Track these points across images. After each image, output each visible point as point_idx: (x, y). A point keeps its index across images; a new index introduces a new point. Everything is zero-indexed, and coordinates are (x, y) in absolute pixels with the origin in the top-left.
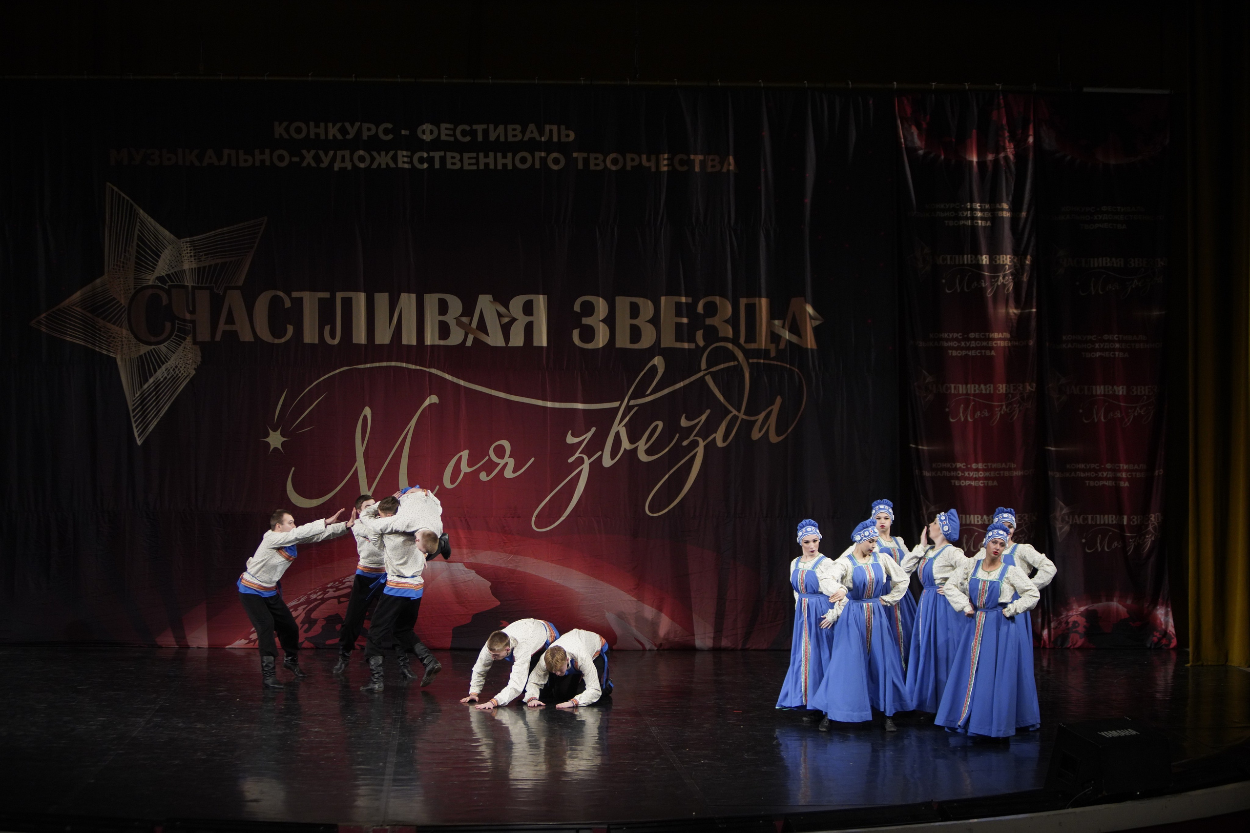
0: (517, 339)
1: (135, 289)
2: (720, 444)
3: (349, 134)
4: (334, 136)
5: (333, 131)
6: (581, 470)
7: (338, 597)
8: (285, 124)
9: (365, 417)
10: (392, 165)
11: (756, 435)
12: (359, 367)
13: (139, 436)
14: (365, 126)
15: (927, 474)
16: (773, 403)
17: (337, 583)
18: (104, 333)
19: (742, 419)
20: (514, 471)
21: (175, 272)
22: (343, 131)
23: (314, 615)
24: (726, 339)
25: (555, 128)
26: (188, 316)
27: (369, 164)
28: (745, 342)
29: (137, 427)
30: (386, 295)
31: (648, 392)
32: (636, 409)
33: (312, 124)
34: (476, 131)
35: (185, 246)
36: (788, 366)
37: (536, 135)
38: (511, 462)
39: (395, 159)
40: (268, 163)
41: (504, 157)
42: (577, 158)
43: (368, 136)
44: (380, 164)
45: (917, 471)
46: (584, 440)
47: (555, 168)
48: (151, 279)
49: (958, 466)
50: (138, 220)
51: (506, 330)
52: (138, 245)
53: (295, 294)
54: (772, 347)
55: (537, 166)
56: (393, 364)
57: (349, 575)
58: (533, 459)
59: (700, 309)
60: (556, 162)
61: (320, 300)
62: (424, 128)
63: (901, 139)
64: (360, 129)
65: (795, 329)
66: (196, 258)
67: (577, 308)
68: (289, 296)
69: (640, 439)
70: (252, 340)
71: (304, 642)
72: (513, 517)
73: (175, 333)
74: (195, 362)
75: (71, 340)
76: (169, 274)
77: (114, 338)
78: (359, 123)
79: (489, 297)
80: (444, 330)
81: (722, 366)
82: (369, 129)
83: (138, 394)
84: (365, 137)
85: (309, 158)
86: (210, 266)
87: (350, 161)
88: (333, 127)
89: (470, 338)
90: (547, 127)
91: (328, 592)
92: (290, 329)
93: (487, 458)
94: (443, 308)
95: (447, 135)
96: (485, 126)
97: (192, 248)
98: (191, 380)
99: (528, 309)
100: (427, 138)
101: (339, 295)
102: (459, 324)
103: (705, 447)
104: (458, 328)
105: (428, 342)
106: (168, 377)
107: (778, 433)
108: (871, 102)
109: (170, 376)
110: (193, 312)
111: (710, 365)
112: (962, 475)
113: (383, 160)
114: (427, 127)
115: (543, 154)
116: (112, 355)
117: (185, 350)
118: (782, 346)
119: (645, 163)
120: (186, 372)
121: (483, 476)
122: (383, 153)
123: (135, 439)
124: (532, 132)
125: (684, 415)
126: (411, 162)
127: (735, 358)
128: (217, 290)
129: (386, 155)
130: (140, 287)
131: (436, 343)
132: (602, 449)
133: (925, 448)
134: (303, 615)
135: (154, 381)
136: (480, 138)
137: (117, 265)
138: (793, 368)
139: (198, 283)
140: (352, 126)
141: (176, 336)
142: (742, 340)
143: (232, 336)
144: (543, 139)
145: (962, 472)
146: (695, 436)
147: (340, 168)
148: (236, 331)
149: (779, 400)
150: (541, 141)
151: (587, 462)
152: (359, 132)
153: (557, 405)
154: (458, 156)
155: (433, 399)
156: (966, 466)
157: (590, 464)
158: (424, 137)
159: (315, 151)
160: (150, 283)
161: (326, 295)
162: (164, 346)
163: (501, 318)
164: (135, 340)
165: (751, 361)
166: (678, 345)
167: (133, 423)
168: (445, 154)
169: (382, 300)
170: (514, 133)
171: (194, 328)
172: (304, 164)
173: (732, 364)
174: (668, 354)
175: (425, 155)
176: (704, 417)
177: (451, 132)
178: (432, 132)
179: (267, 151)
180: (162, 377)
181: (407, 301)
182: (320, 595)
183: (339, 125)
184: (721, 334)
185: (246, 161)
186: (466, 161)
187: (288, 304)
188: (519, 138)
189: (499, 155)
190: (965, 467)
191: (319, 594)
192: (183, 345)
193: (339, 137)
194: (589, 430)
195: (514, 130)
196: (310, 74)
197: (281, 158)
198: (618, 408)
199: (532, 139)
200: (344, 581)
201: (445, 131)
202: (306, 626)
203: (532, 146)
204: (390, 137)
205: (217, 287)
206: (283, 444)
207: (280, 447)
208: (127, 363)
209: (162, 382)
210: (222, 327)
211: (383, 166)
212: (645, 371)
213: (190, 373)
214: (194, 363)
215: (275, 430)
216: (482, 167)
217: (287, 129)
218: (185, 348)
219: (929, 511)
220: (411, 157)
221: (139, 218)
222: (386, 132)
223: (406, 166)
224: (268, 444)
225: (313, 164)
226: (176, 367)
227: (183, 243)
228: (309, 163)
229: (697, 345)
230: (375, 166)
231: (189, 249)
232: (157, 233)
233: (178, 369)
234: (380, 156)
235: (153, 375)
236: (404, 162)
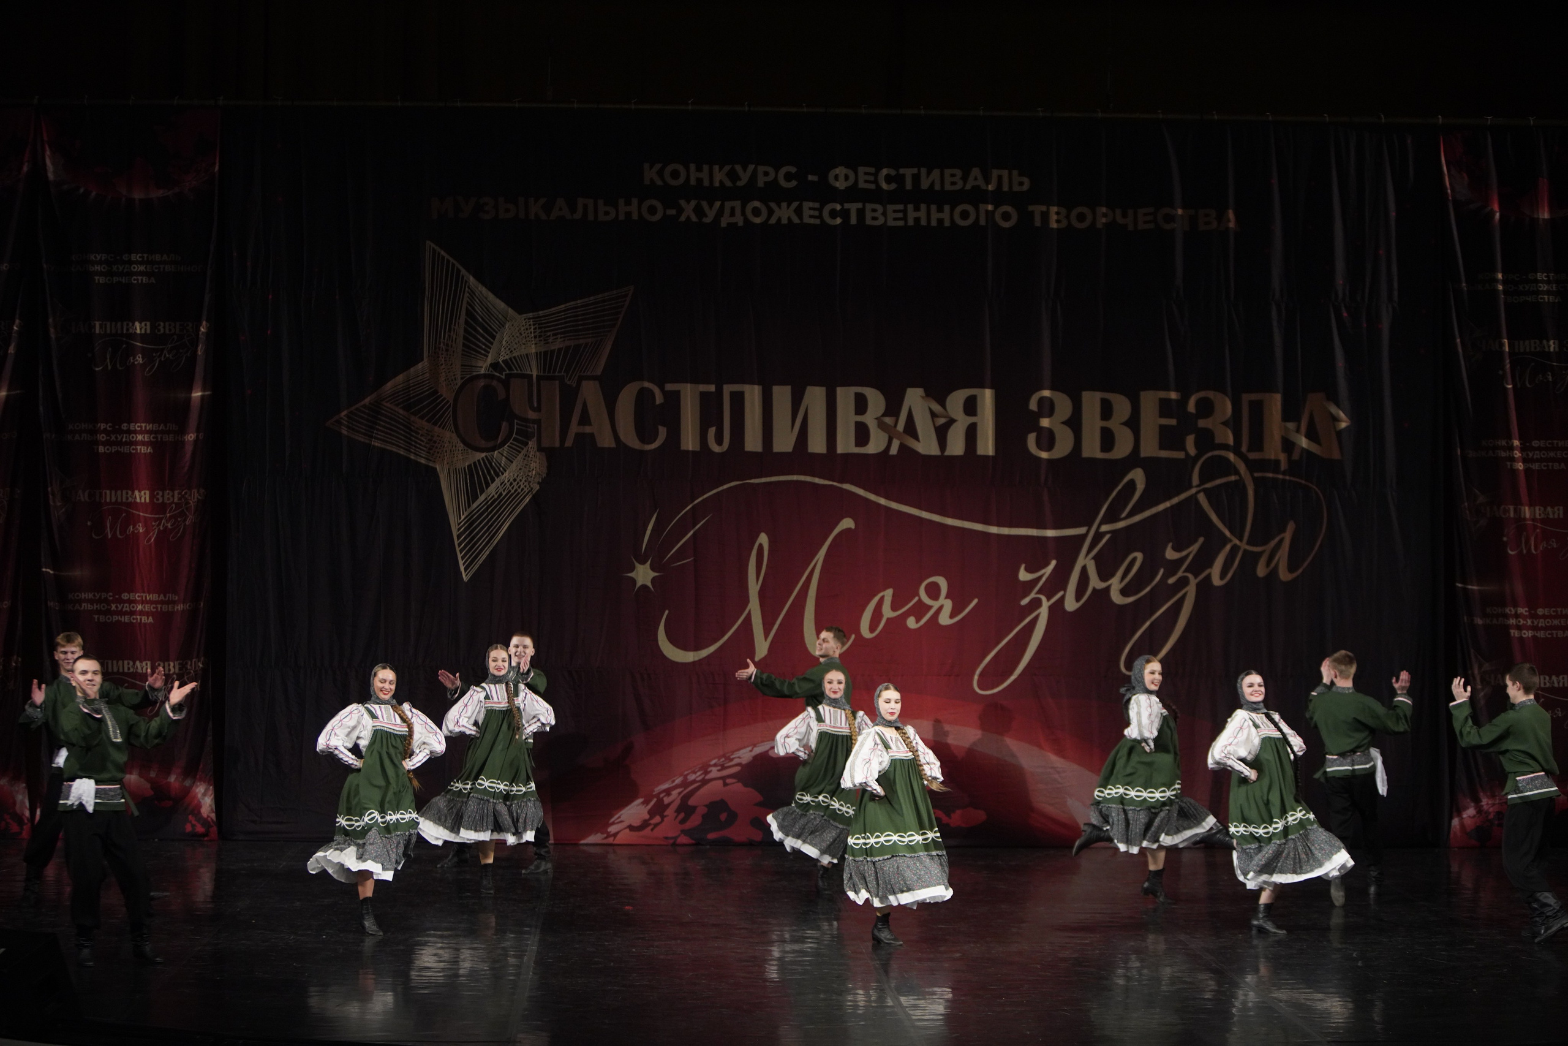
0: (956, 446)
1: (462, 378)
2: (1217, 581)
3: (740, 180)
4: (721, 182)
5: (719, 176)
6: (1037, 617)
7: (723, 778)
8: (658, 166)
9: (761, 546)
10: (796, 220)
11: (1261, 571)
12: (752, 481)
13: (466, 569)
14: (761, 169)
15: (1479, 621)
16: (1283, 530)
17: (723, 759)
18: (422, 435)
19: (1245, 551)
20: (952, 616)
21: (515, 357)
22: (733, 176)
23: (692, 802)
24: (1225, 447)
25: (1005, 173)
26: (532, 415)
27: (766, 218)
28: (1250, 450)
29: (463, 558)
30: (788, 389)
31: (1123, 515)
32: (1108, 536)
33: (692, 167)
34: (904, 176)
35: (528, 324)
36: (1303, 482)
37: (981, 182)
38: (948, 605)
39: (799, 212)
40: (635, 217)
41: (940, 210)
42: (1033, 212)
43: (765, 183)
44: (779, 219)
45: (1465, 618)
46: (1040, 578)
47: (1006, 225)
48: (483, 366)
49: (1519, 612)
50: (467, 289)
51: (942, 433)
52: (467, 322)
53: (669, 387)
54: (1282, 457)
55: (982, 222)
56: (795, 478)
57: (739, 750)
58: (975, 601)
59: (1191, 407)
60: (1006, 217)
61: (704, 395)
62: (837, 173)
63: (1446, 189)
64: (755, 171)
65: (1312, 435)
66: (541, 339)
67: (1033, 406)
68: (662, 389)
69: (1112, 575)
70: (613, 445)
71: (679, 836)
72: (949, 676)
73: (514, 435)
74: (539, 474)
75: (379, 445)
76: (506, 359)
77: (435, 442)
78: (754, 166)
79: (920, 391)
80: (862, 435)
81: (1218, 482)
82: (766, 174)
83: (466, 514)
84: (761, 184)
85: (688, 209)
86: (560, 350)
87: (742, 215)
88: (720, 172)
89: (896, 445)
90: (995, 173)
91: (710, 771)
92: (663, 432)
93: (916, 599)
94: (861, 405)
95: (866, 181)
96: (915, 170)
97: (537, 326)
98: (534, 496)
99: (971, 407)
100: (841, 185)
101: (727, 389)
102: (882, 425)
103: (1198, 585)
104: (879, 430)
105: (840, 450)
106: (504, 494)
107: (1291, 568)
108: (1409, 141)
109: (506, 492)
110: (538, 409)
111: (1202, 481)
112: (1523, 624)
113: (784, 213)
114: (840, 171)
115: (990, 207)
116: (431, 464)
117: (527, 458)
118: (1296, 456)
119: (1120, 220)
120: (528, 486)
121: (911, 623)
122: (784, 205)
123: (461, 572)
124: (976, 179)
125: (1170, 545)
126: (820, 217)
127: (1237, 472)
128: (569, 380)
129: (788, 207)
130: (468, 376)
131: (851, 451)
132: (1064, 587)
133: (1475, 588)
134: (678, 802)
135: (486, 499)
136: (909, 186)
137: (439, 348)
138: (1310, 485)
139: (544, 372)
140: (745, 169)
141: (515, 439)
142: (1244, 449)
143: (586, 441)
144: (990, 188)
145: (1524, 620)
146: (1185, 571)
147: (728, 224)
148: (592, 435)
149: (1291, 527)
150: (987, 191)
151: (1046, 604)
152: (754, 176)
153: (1006, 531)
154: (879, 207)
155: (847, 523)
156: (1529, 611)
157: (1051, 608)
158: (837, 184)
159: (697, 201)
160: (483, 371)
161: (712, 388)
162: (499, 452)
163: (935, 419)
164: (462, 445)
165: (1256, 475)
166: (1164, 454)
167: (458, 553)
168: (864, 206)
169: (782, 395)
170: (954, 179)
171: (539, 427)
172: (683, 218)
173: (1233, 478)
174: (1150, 466)
175: (838, 207)
176: (1194, 548)
177: (872, 178)
178: (847, 178)
179: (635, 201)
180: (496, 494)
181: (815, 396)
182: (700, 776)
183: (727, 168)
184: (1218, 441)
185: (607, 213)
186: (891, 215)
187: (659, 399)
188: (958, 187)
189: (933, 207)
190: (1527, 613)
191: (699, 773)
192: (524, 452)
193: (728, 183)
194: (1047, 564)
195: (953, 175)
196: (690, 102)
197: (652, 210)
198: (1084, 536)
199: (976, 188)
200: (732, 757)
201: (863, 177)
202: (682, 815)
203: (977, 197)
204: (794, 183)
205: (568, 377)
206: (653, 580)
207: (649, 585)
208: (452, 475)
209: (495, 500)
210: (574, 428)
211: (784, 221)
212: (1119, 487)
213: (532, 489)
214: (538, 476)
215: (643, 563)
216: (911, 222)
217: (660, 173)
218: (526, 456)
219: (1483, 670)
220: (820, 210)
221: (469, 287)
222: (788, 177)
223: (812, 221)
224: (634, 581)
225: (694, 219)
226: (515, 480)
227: (525, 319)
228: (688, 218)
229: (1187, 454)
230: (773, 221)
231: (532, 327)
232: (490, 305)
233: (516, 483)
234: (780, 207)
235: (484, 491)
236: (811, 217)
